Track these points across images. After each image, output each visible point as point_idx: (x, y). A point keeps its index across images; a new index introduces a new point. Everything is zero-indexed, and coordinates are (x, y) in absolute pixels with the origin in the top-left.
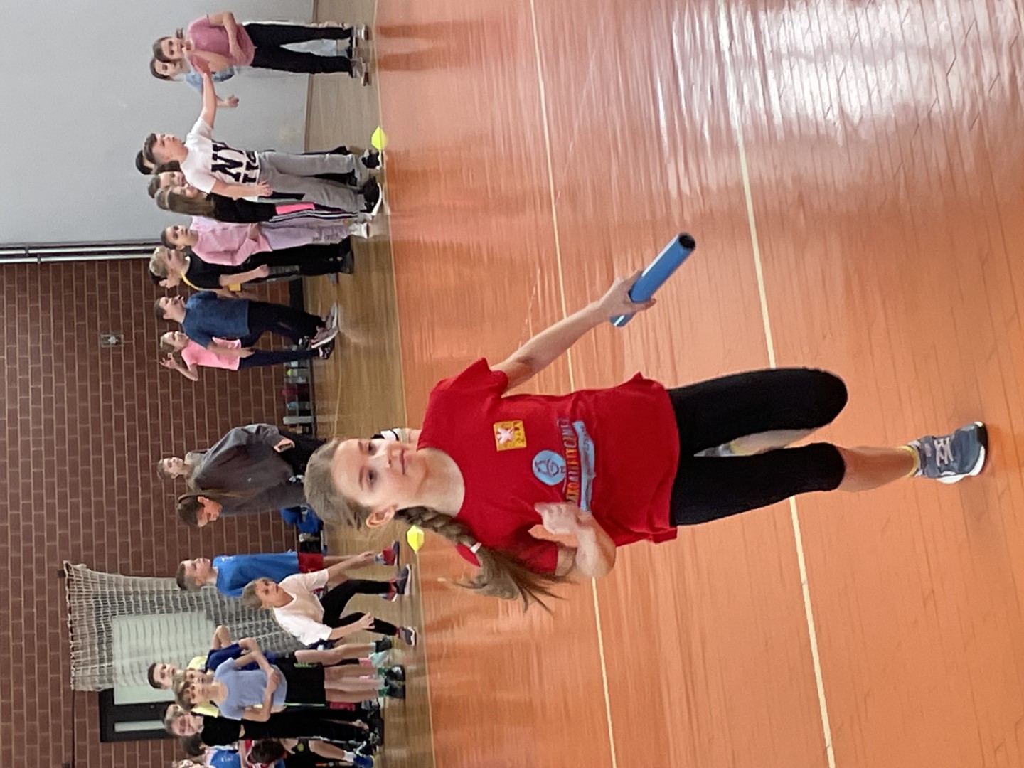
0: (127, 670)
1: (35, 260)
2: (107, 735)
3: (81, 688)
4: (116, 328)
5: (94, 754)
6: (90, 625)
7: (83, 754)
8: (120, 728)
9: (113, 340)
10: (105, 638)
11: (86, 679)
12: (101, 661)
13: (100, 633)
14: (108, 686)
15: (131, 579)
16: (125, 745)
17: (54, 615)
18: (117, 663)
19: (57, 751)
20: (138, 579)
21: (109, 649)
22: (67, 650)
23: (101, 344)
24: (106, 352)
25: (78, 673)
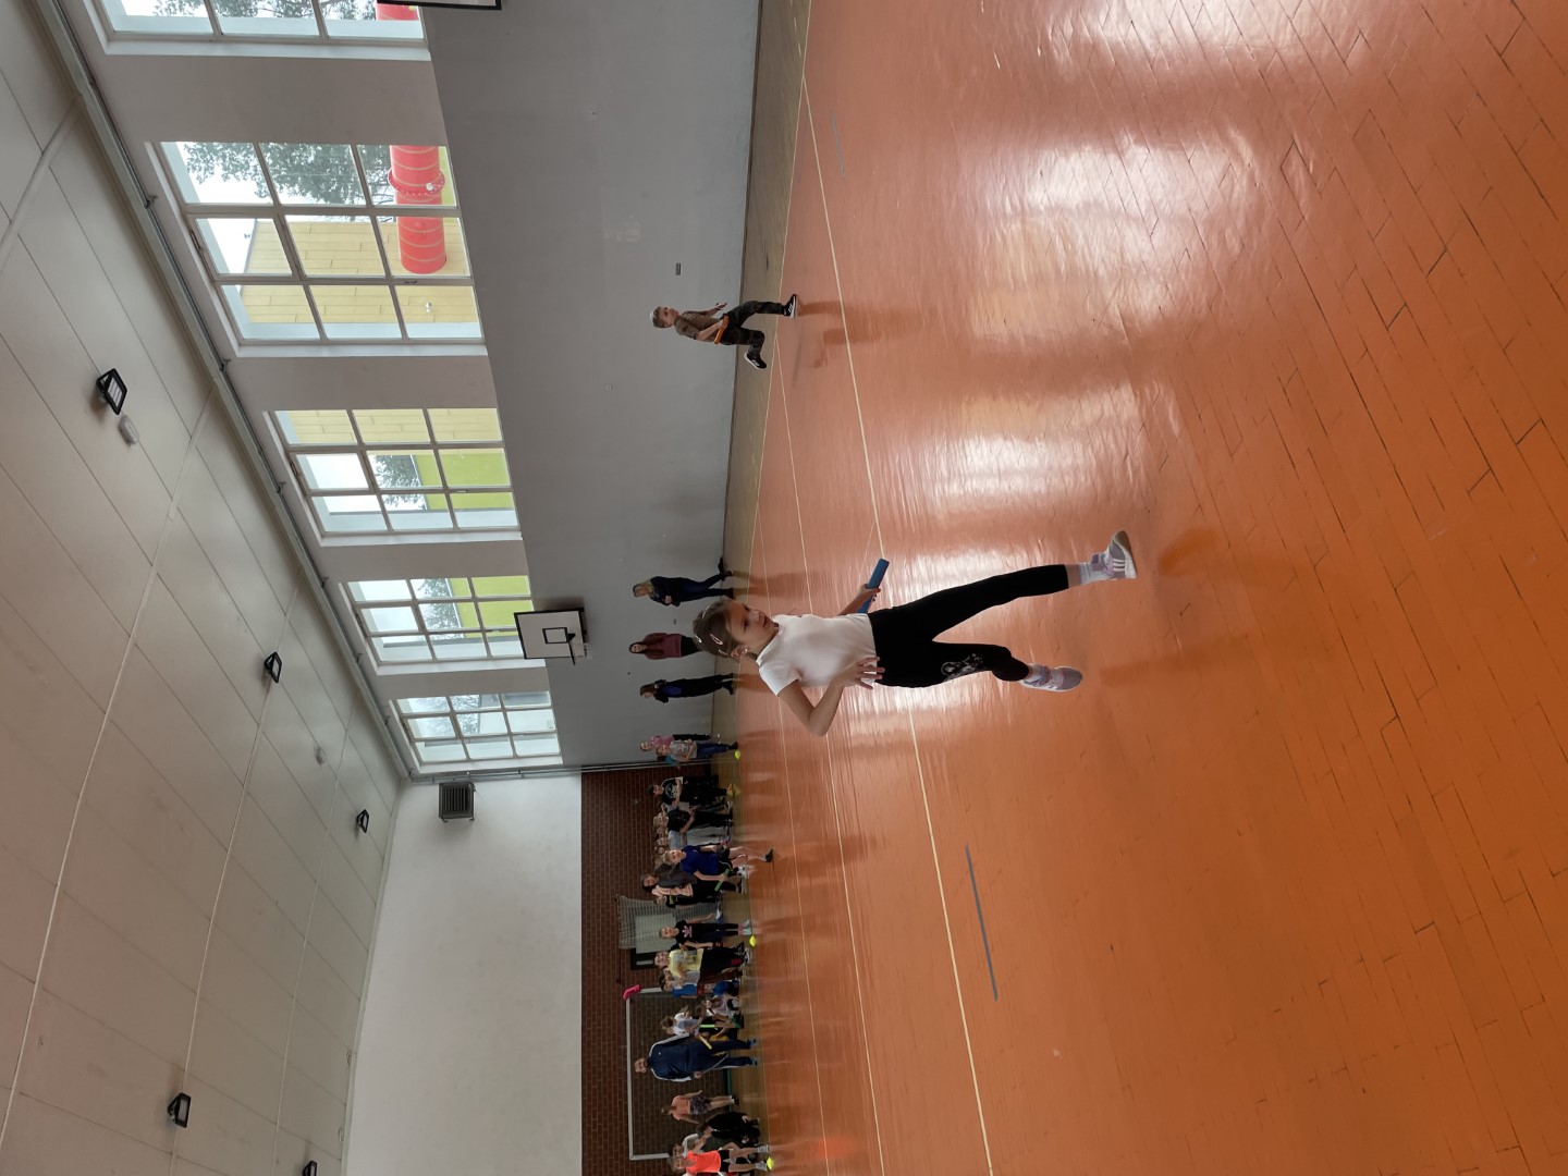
0: (641, 940)
1: (606, 770)
2: (634, 967)
3: (623, 947)
4: (637, 798)
5: (629, 973)
6: (627, 921)
7: (624, 976)
8: (639, 963)
9: (636, 802)
10: (633, 926)
11: (625, 944)
12: (631, 936)
13: (631, 924)
14: (634, 947)
15: (643, 902)
16: (640, 971)
17: (613, 917)
18: (637, 937)
19: (614, 974)
21: (634, 931)
22: (618, 932)
23: (632, 804)
24: (633, 807)
25: (622, 942)
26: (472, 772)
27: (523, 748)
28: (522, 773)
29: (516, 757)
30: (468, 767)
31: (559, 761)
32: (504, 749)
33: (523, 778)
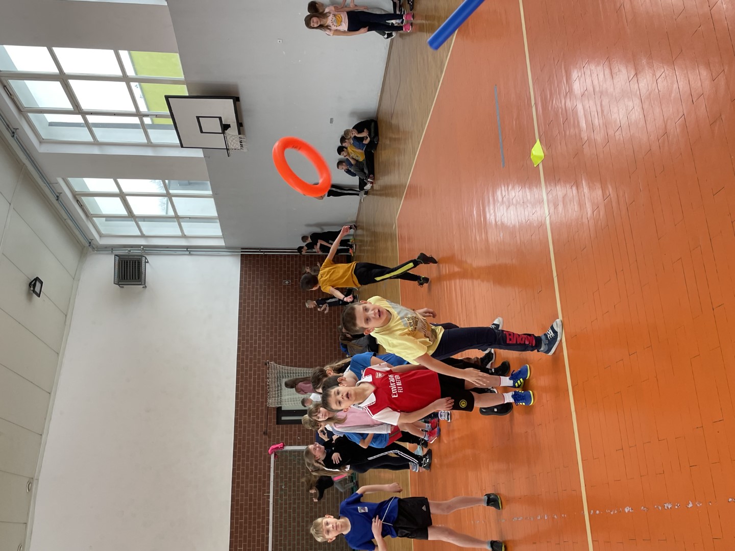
0: (287, 400)
1: (262, 253)
2: (279, 422)
4: (288, 279)
5: (274, 429)
7: (270, 429)
8: (284, 418)
9: (287, 282)
11: (272, 403)
12: (278, 397)
13: (278, 386)
14: (280, 406)
15: (290, 367)
17: (263, 378)
18: (283, 397)
19: (262, 427)
20: (292, 368)
21: (281, 392)
22: (267, 393)
23: (283, 284)
24: (285, 287)
25: (270, 400)
26: (145, 246)
27: (190, 229)
28: (189, 250)
29: (184, 236)
30: (142, 242)
31: (221, 243)
32: (171, 229)
33: (190, 254)
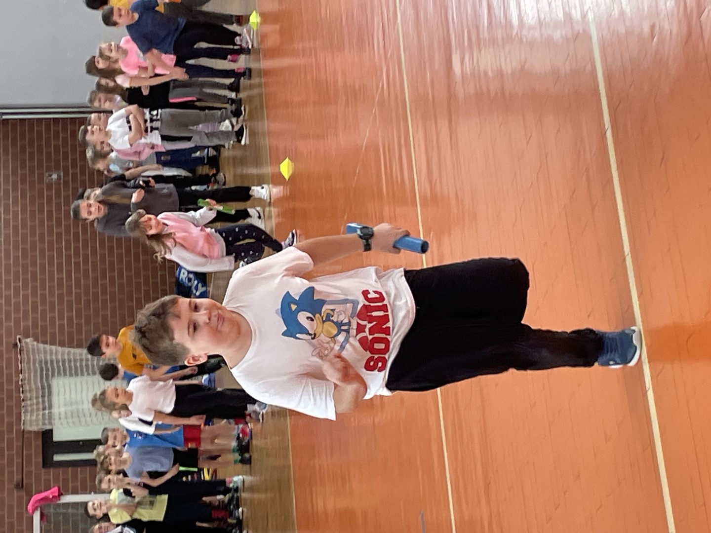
0: (63, 416)
2: (47, 463)
3: (29, 428)
4: (57, 169)
5: (38, 477)
6: (35, 382)
7: (29, 476)
8: (58, 458)
9: (55, 176)
10: (46, 392)
11: (32, 422)
12: (44, 409)
13: (43, 388)
14: (48, 427)
15: (66, 350)
16: (61, 471)
18: (55, 410)
19: (11, 474)
20: (71, 350)
21: (50, 401)
22: (19, 401)
23: (46, 180)
24: (49, 186)
25: (26, 417)
